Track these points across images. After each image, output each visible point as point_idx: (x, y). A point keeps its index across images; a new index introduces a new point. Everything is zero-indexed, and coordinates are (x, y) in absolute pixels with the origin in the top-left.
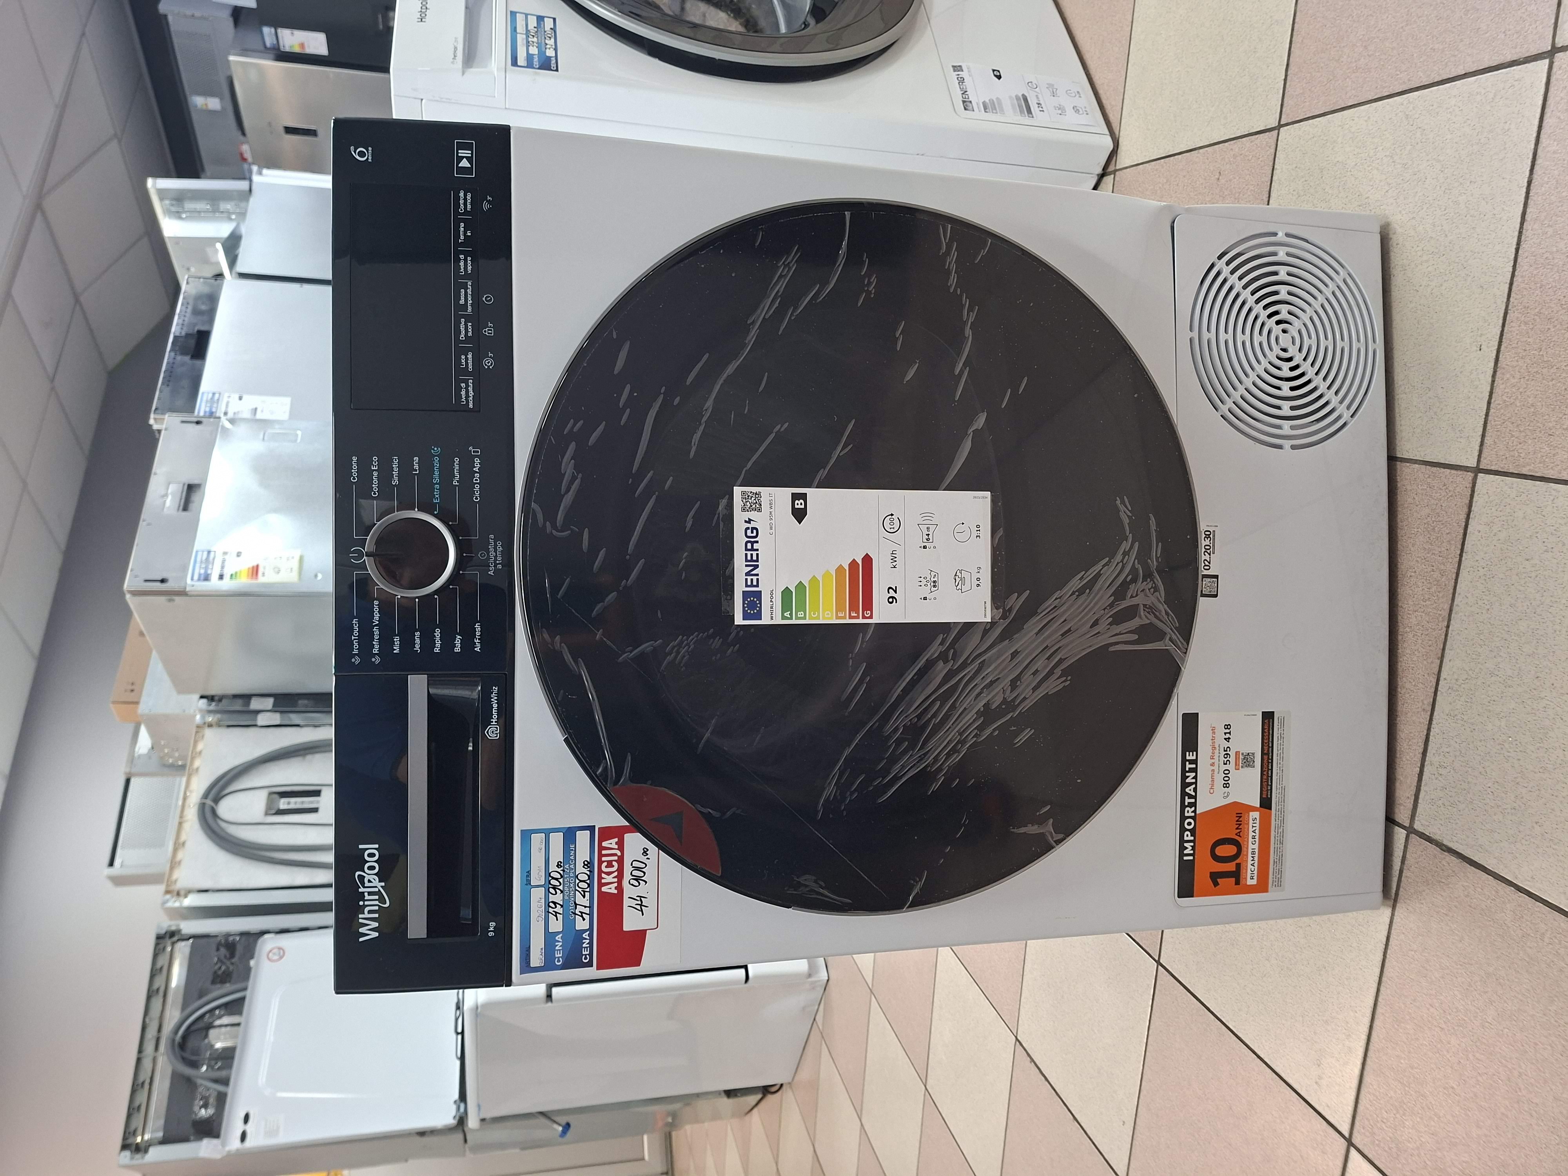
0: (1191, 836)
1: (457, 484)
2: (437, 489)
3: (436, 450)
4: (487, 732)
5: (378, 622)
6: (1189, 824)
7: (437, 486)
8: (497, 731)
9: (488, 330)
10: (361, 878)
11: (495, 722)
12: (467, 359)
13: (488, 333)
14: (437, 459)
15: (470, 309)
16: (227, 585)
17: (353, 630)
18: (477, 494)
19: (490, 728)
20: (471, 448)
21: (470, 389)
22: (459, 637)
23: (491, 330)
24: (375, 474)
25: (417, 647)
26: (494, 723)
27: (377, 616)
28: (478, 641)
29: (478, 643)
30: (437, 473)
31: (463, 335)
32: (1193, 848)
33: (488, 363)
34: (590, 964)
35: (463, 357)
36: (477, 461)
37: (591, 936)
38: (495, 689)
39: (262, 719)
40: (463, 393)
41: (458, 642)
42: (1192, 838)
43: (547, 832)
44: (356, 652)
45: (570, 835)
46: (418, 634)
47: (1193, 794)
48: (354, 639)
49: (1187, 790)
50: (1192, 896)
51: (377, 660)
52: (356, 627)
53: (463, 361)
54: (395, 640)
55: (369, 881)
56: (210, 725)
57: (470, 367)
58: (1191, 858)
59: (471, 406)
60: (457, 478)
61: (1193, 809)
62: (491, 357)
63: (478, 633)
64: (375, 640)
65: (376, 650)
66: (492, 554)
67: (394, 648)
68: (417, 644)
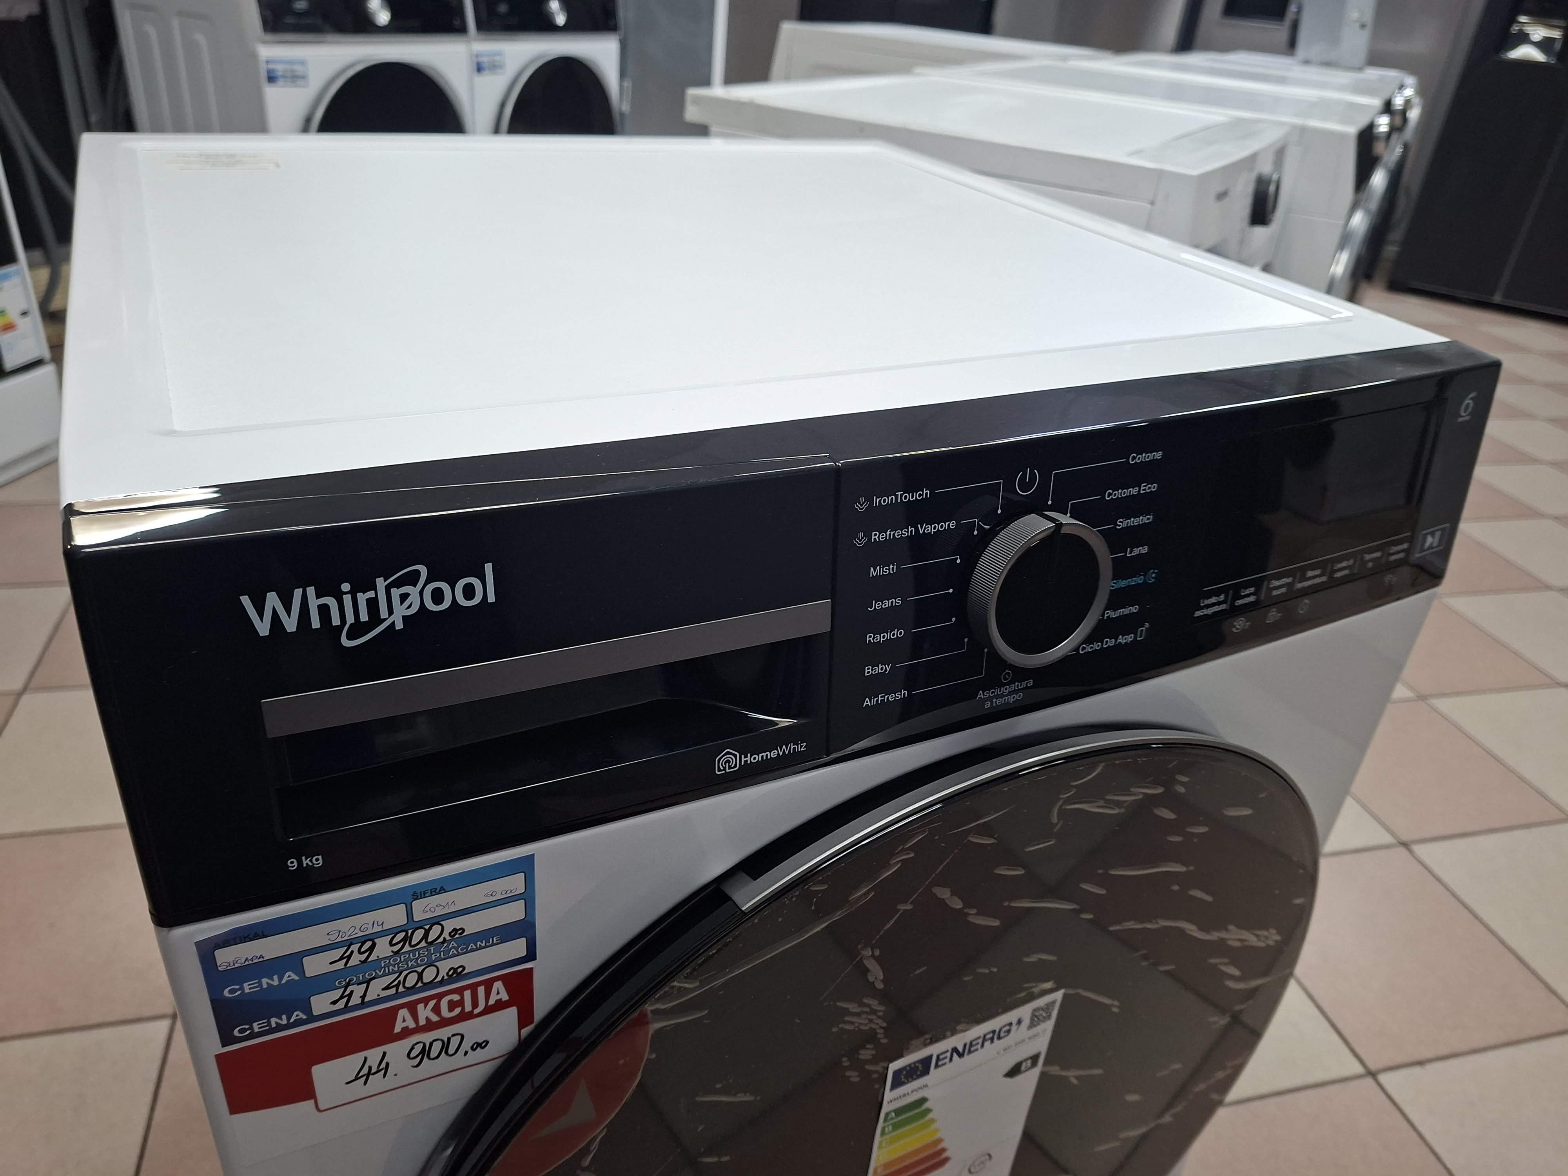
3: (1152, 577)
4: (727, 753)
5: (921, 532)
8: (730, 768)
9: (1273, 614)
10: (412, 579)
11: (746, 762)
12: (1249, 595)
13: (1270, 616)
15: (1299, 585)
17: (914, 490)
18: (1087, 648)
19: (736, 756)
22: (888, 669)
23: (1272, 619)
25: (877, 605)
26: (743, 760)
27: (931, 529)
29: (877, 701)
30: (1123, 583)
33: (1239, 623)
34: (226, 1038)
35: (1252, 590)
36: (1129, 638)
37: (299, 1023)
41: (878, 670)
43: (527, 896)
44: (876, 501)
45: (518, 930)
48: (897, 496)
51: (860, 541)
52: (916, 496)
53: (1247, 591)
55: (404, 597)
59: (1197, 614)
60: (1112, 614)
62: (1245, 625)
64: (892, 533)
65: (876, 537)
66: (1006, 690)
67: (878, 567)
68: (882, 604)
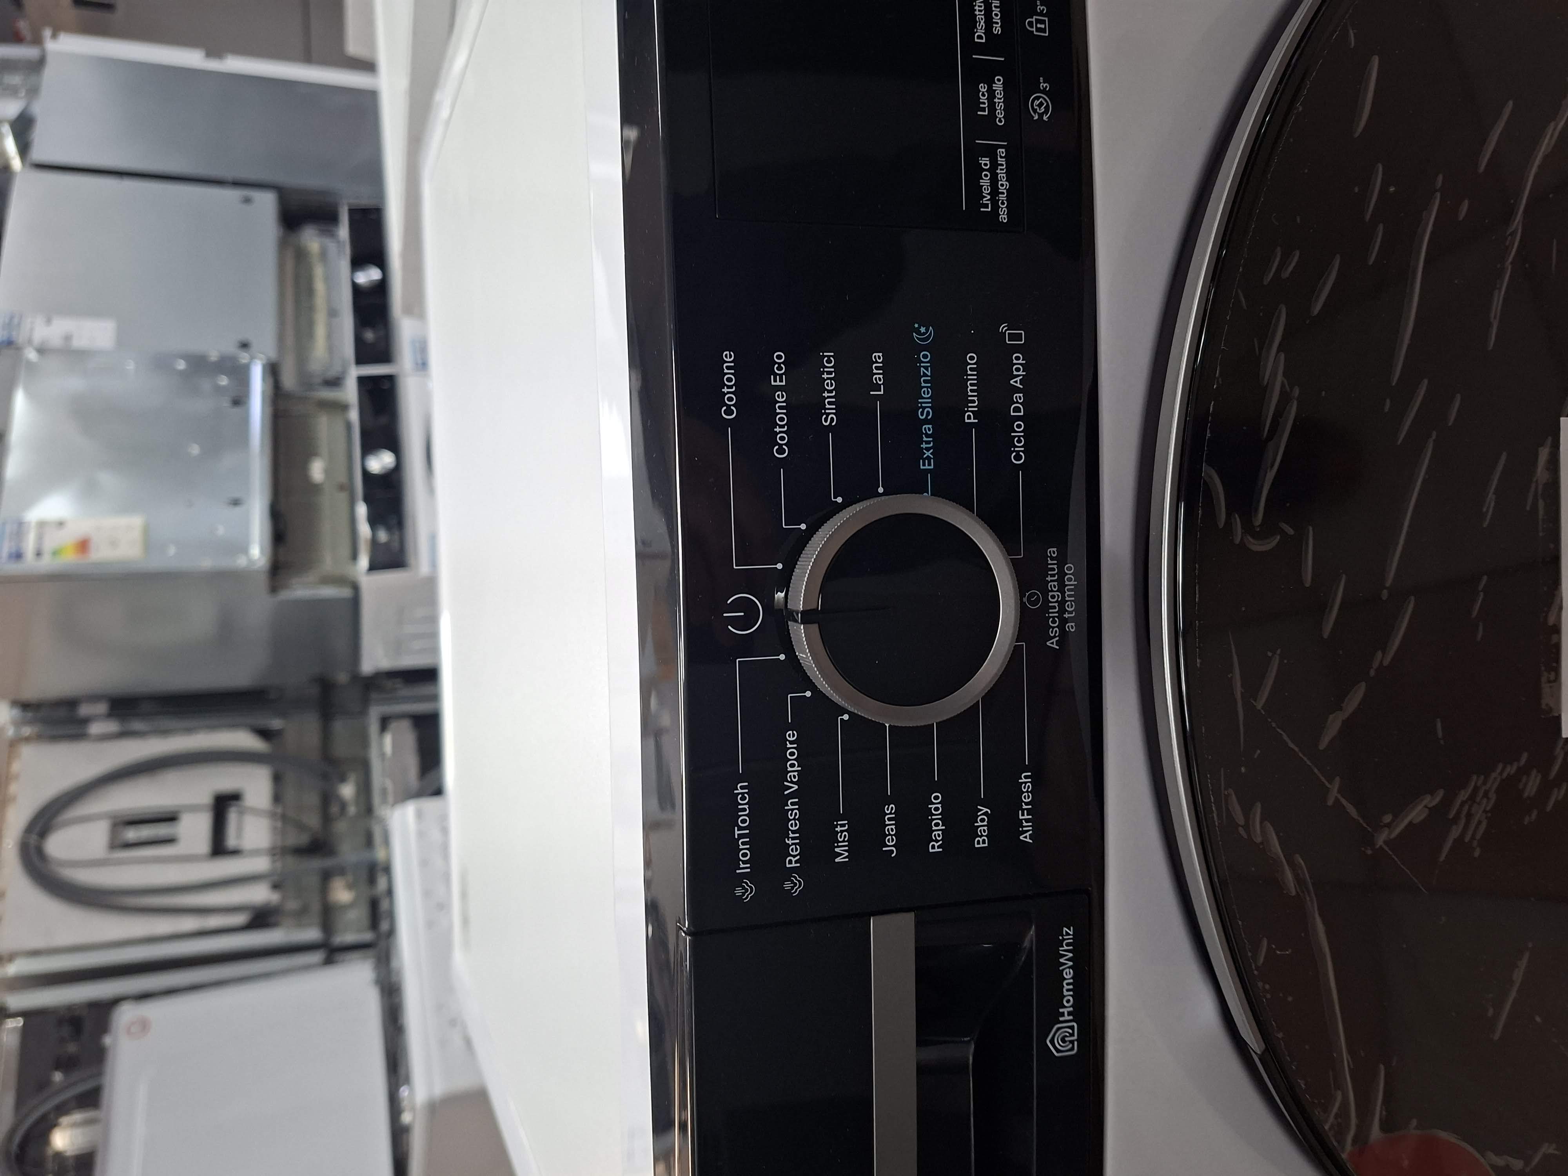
1: (972, 421)
2: (927, 436)
3: (924, 332)
4: (1052, 1042)
5: (796, 787)
7: (928, 428)
8: (1072, 1035)
9: (1038, 21)
11: (1069, 1014)
12: (991, 94)
13: (1038, 30)
14: (925, 357)
16: (47, 564)
17: (735, 810)
18: (1019, 446)
19: (1059, 1029)
20: (1003, 328)
21: (1001, 173)
22: (985, 810)
23: (1043, 22)
24: (781, 398)
25: (890, 843)
26: (1067, 1018)
27: (793, 771)
28: (1026, 817)
29: (1027, 821)
30: (926, 394)
31: (980, 31)
33: (1039, 106)
35: (983, 88)
36: (1018, 360)
38: (1067, 936)
39: (95, 729)
40: (985, 182)
41: (982, 826)
44: (744, 868)
46: (890, 809)
48: (740, 836)
51: (795, 886)
52: (744, 804)
53: (983, 99)
54: (839, 829)
56: (27, 740)
57: (1000, 114)
59: (1003, 217)
60: (973, 406)
62: (1044, 91)
63: (1026, 798)
64: (791, 835)
65: (794, 860)
66: (1054, 596)
67: (837, 850)
68: (890, 834)
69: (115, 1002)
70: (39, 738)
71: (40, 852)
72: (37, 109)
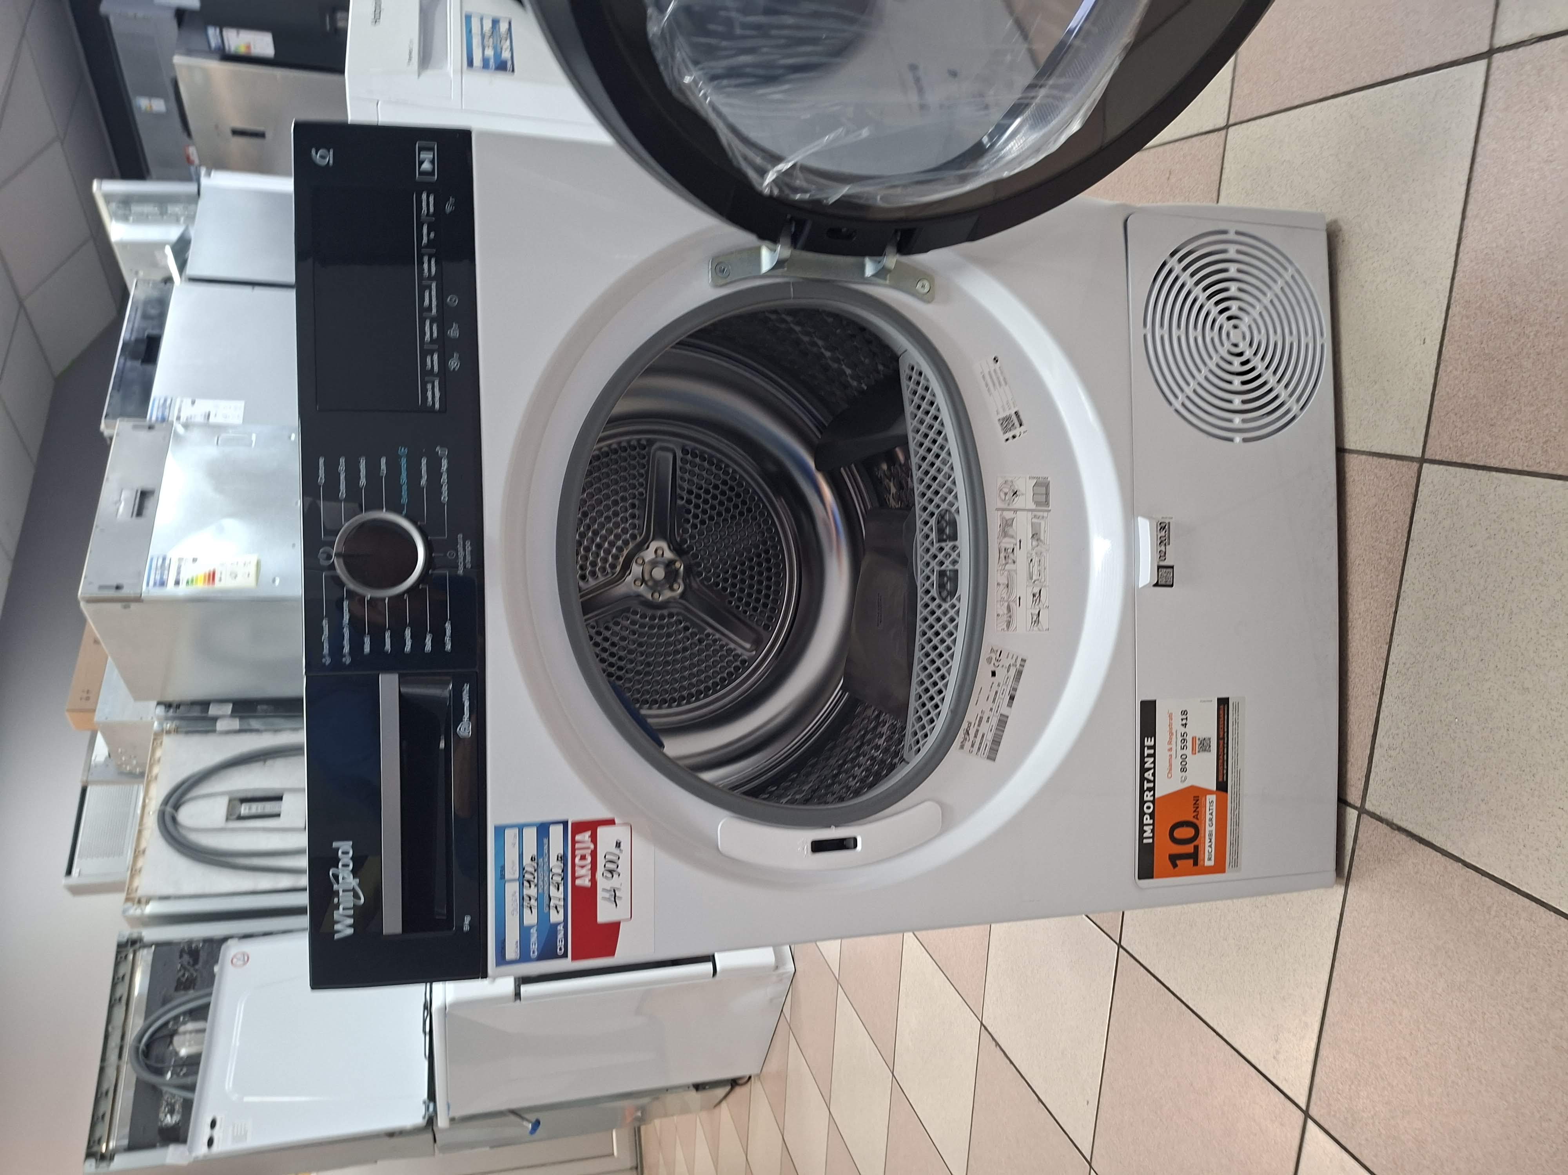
0: (1150, 819)
1: (424, 484)
2: (405, 490)
4: (460, 730)
5: (348, 623)
6: (1149, 808)
7: (405, 487)
8: (469, 728)
10: (336, 877)
11: (467, 720)
14: (404, 461)
15: (434, 311)
16: (183, 591)
17: (323, 629)
19: (462, 725)
21: (436, 390)
22: (430, 636)
24: (343, 475)
25: (388, 647)
27: (347, 617)
31: (428, 337)
32: (1153, 831)
33: (454, 364)
34: (565, 956)
36: (445, 461)
37: (565, 927)
38: (467, 688)
39: (220, 725)
41: (428, 642)
42: (1151, 822)
43: (521, 828)
44: (326, 652)
45: (543, 830)
46: (388, 635)
47: (1152, 779)
48: (325, 641)
49: (1146, 775)
50: (1152, 877)
51: (348, 660)
52: (326, 628)
55: (344, 879)
56: (168, 732)
57: (436, 368)
58: (1150, 841)
59: (437, 406)
61: (1152, 793)
63: (448, 632)
64: (346, 641)
65: (347, 650)
67: (365, 647)
68: (388, 643)
69: (225, 939)
70: (177, 731)
71: (174, 819)
72: (192, 233)
